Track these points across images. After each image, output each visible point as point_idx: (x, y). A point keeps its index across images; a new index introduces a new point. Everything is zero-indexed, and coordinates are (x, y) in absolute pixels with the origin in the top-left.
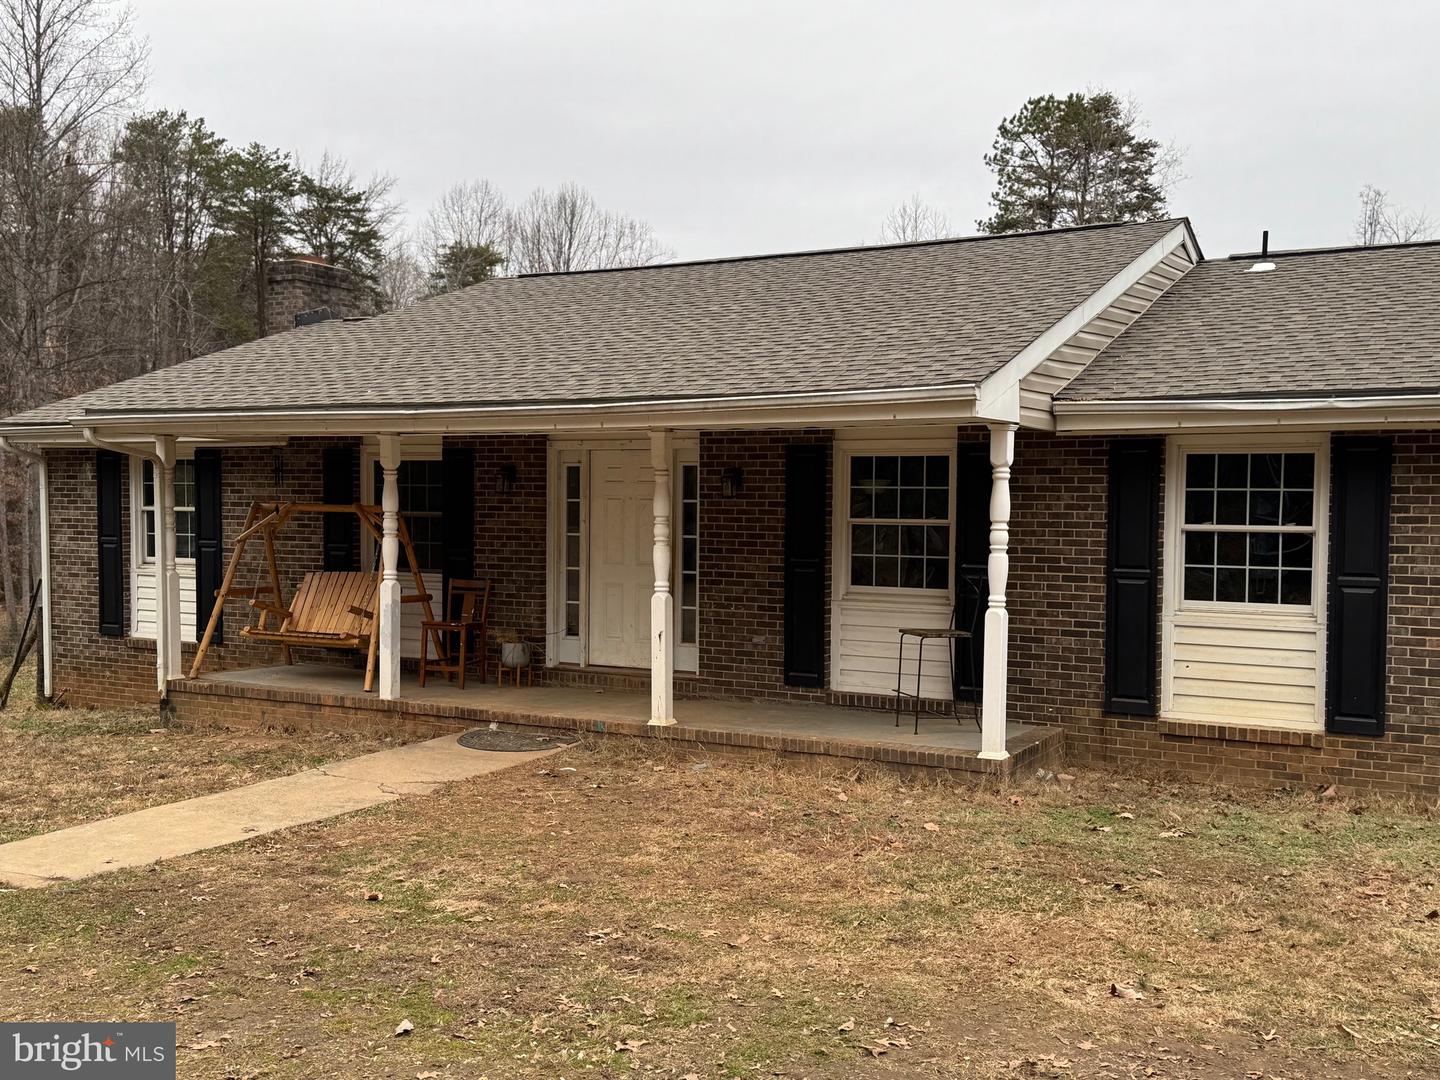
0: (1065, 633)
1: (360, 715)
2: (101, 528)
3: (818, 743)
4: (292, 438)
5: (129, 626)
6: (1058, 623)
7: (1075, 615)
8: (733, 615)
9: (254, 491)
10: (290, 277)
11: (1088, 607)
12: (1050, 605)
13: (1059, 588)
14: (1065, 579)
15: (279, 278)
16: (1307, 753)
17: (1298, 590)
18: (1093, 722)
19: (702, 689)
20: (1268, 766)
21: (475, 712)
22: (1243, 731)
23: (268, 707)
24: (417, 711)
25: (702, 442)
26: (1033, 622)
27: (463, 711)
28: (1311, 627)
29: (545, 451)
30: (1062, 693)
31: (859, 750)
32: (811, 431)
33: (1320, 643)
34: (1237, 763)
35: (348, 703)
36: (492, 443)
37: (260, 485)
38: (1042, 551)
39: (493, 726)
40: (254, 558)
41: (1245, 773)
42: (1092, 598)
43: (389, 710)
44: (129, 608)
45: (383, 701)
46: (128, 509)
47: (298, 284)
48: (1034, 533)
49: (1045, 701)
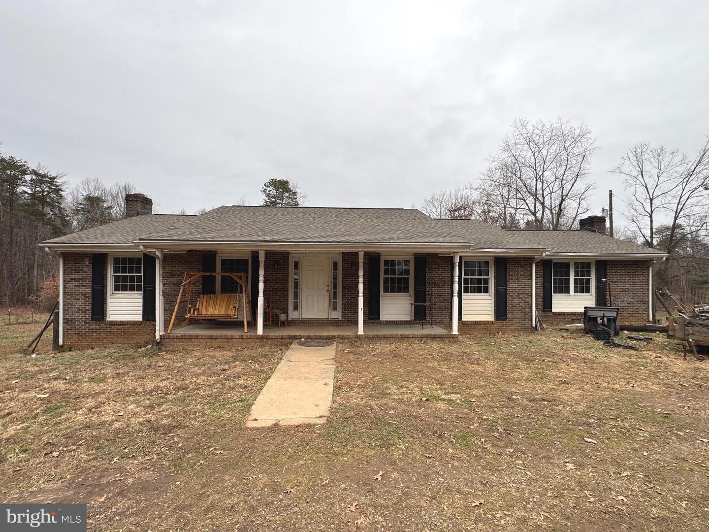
0: (441, 302)
1: (249, 340)
2: (93, 282)
3: (410, 335)
4: (188, 251)
5: (106, 316)
6: (439, 300)
7: (443, 298)
8: (353, 302)
9: (170, 268)
10: (136, 199)
11: (447, 296)
12: (438, 296)
13: (440, 292)
14: (441, 289)
15: (131, 199)
16: (492, 325)
17: (486, 291)
18: (448, 323)
19: (343, 323)
20: (485, 329)
21: (296, 335)
22: (480, 322)
23: (209, 341)
24: (273, 337)
25: (343, 255)
26: (434, 300)
27: (292, 336)
28: (490, 298)
29: (288, 256)
30: (441, 316)
31: (422, 335)
32: (375, 253)
33: (492, 301)
34: (478, 329)
35: (245, 337)
36: (270, 254)
37: (173, 266)
38: (436, 283)
39: (303, 340)
40: (170, 291)
41: (480, 331)
42: (447, 294)
43: (261, 338)
44: (106, 310)
45: (259, 335)
46: (107, 275)
47: (139, 202)
48: (434, 279)
49: (436, 319)
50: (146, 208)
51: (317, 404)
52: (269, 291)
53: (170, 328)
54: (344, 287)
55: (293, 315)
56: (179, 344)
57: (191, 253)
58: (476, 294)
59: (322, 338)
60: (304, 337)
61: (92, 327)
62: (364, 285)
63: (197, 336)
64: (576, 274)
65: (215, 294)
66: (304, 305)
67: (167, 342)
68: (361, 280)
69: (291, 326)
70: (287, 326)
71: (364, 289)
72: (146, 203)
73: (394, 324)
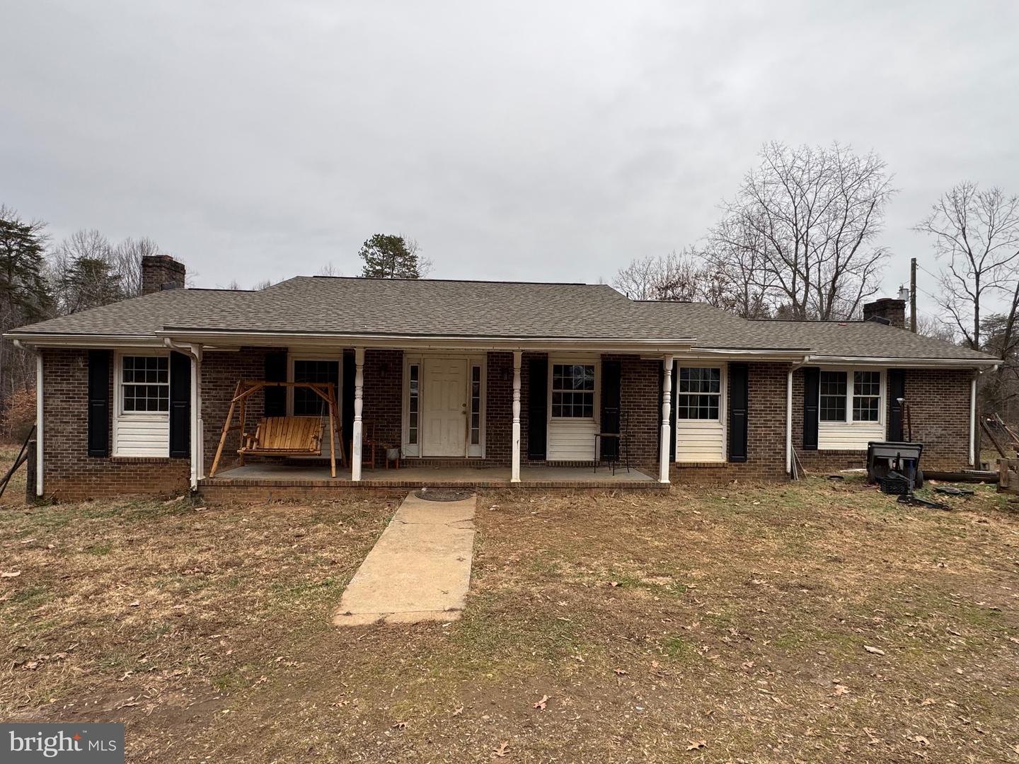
0: (643, 433)
1: (339, 490)
2: (91, 395)
3: (594, 483)
5: (111, 450)
6: (640, 429)
7: (647, 425)
8: (503, 431)
9: (214, 375)
10: (158, 264)
11: (652, 422)
12: (638, 422)
13: (641, 416)
14: (643, 412)
15: (150, 264)
16: (723, 469)
17: (715, 415)
18: (653, 465)
19: (487, 464)
20: (711, 475)
21: (414, 483)
22: (704, 464)
23: (276, 490)
24: (377, 485)
25: (488, 356)
26: (632, 429)
27: (406, 483)
28: (721, 426)
29: (402, 358)
30: (642, 455)
32: (540, 353)
33: (724, 432)
34: (702, 475)
35: (332, 484)
36: (374, 354)
37: (219, 372)
38: (635, 402)
39: (424, 489)
40: (214, 411)
41: (703, 478)
42: (653, 419)
43: (358, 486)
44: (111, 440)
45: (355, 482)
46: (112, 384)
47: (163, 269)
48: (632, 396)
49: (636, 458)
50: (174, 279)
51: (445, 590)
52: (371, 412)
53: (213, 469)
54: (490, 407)
55: (409, 451)
56: (227, 495)
57: (247, 351)
58: (698, 420)
59: (454, 487)
60: (426, 485)
61: (89, 467)
62: (521, 404)
63: (257, 482)
64: (857, 391)
65: (285, 416)
66: (426, 435)
67: (209, 492)
68: (517, 395)
69: (406, 467)
70: (399, 467)
71: (521, 411)
72: (176, 271)
73: (569, 467)
